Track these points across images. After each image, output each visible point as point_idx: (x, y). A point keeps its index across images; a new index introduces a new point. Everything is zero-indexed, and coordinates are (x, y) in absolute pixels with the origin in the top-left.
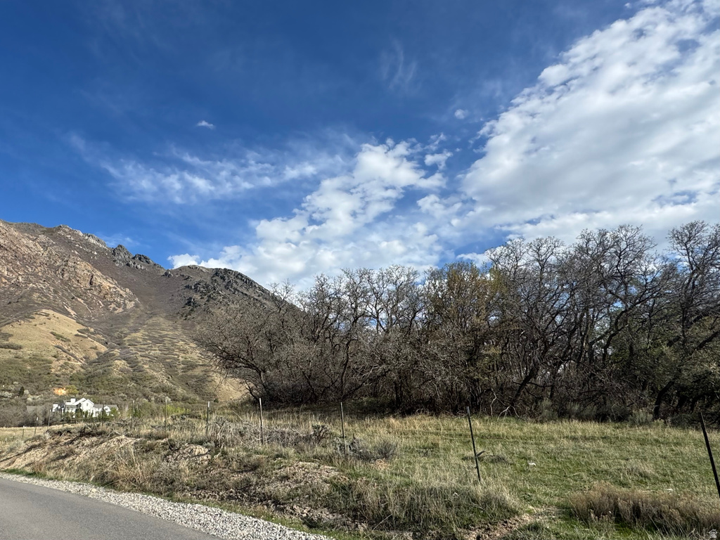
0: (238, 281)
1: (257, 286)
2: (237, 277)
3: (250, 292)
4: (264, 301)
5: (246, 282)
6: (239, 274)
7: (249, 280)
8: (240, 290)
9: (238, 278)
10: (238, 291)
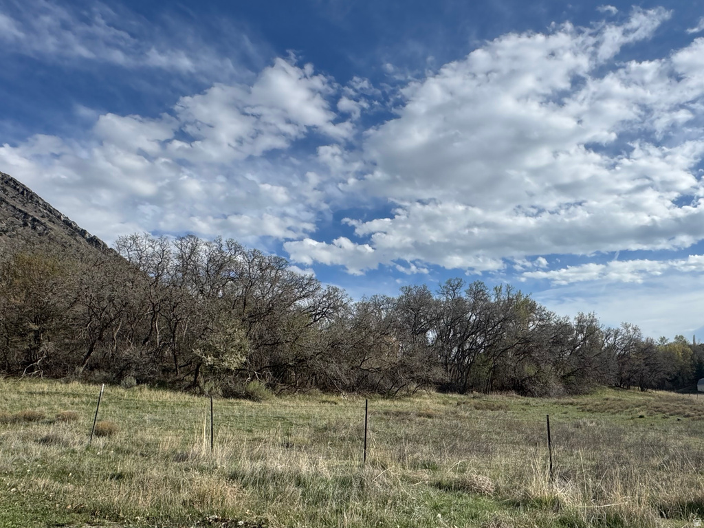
0: (8, 188)
1: (41, 202)
2: (7, 182)
3: (29, 209)
4: (50, 225)
5: (22, 193)
6: (11, 179)
7: (28, 191)
8: (11, 202)
9: (10, 185)
10: (7, 203)
